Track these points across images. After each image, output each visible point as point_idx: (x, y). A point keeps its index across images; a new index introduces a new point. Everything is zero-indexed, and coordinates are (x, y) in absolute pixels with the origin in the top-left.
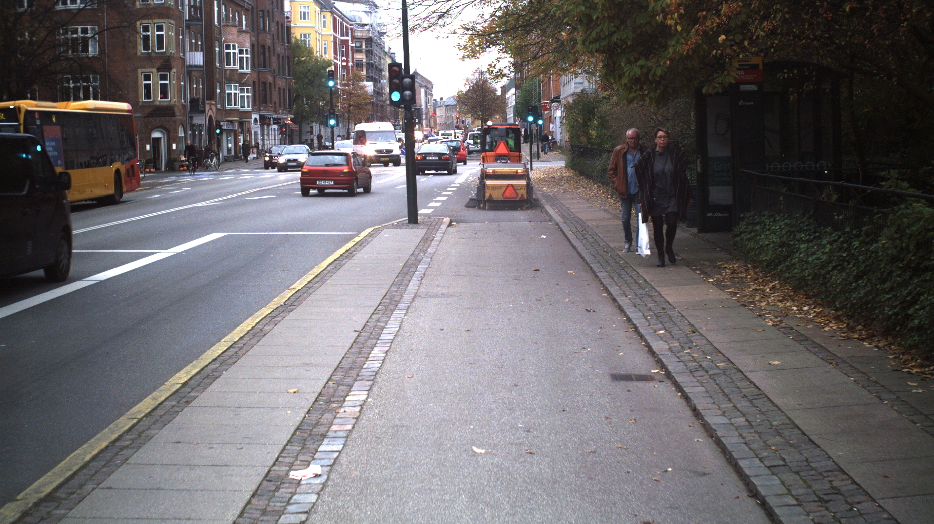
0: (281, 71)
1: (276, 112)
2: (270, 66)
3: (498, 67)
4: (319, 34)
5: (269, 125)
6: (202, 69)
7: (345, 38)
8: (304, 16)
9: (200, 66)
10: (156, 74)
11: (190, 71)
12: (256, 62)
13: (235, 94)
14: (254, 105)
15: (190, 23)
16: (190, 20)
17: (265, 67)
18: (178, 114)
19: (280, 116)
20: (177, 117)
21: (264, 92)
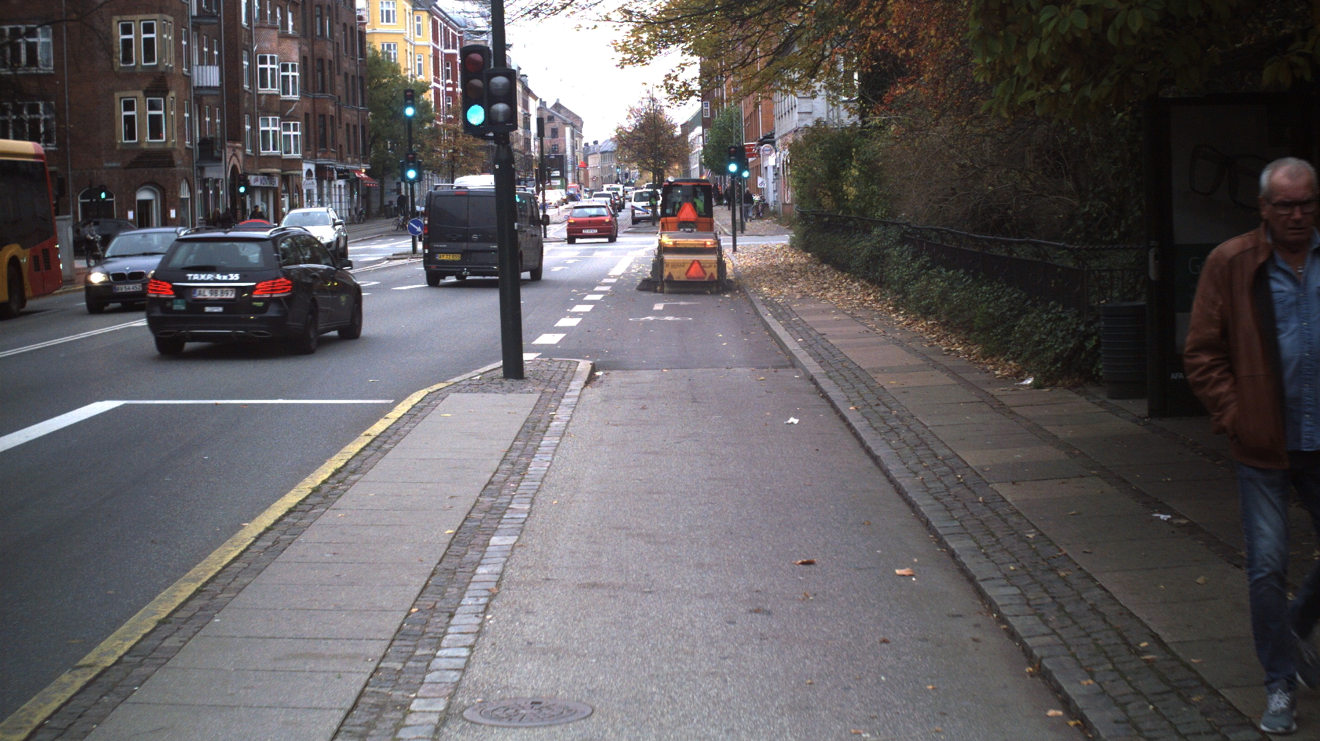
0: (351, 99)
1: (341, 159)
2: (333, 90)
3: (681, 78)
4: (411, 44)
5: (331, 180)
6: (218, 93)
7: (451, 51)
8: (388, 16)
9: (214, 88)
10: (143, 102)
11: (200, 95)
12: (310, 85)
13: (275, 132)
14: (306, 150)
15: (199, 20)
16: (199, 16)
17: (323, 91)
18: (179, 162)
19: (348, 167)
20: (178, 169)
21: (321, 129)
